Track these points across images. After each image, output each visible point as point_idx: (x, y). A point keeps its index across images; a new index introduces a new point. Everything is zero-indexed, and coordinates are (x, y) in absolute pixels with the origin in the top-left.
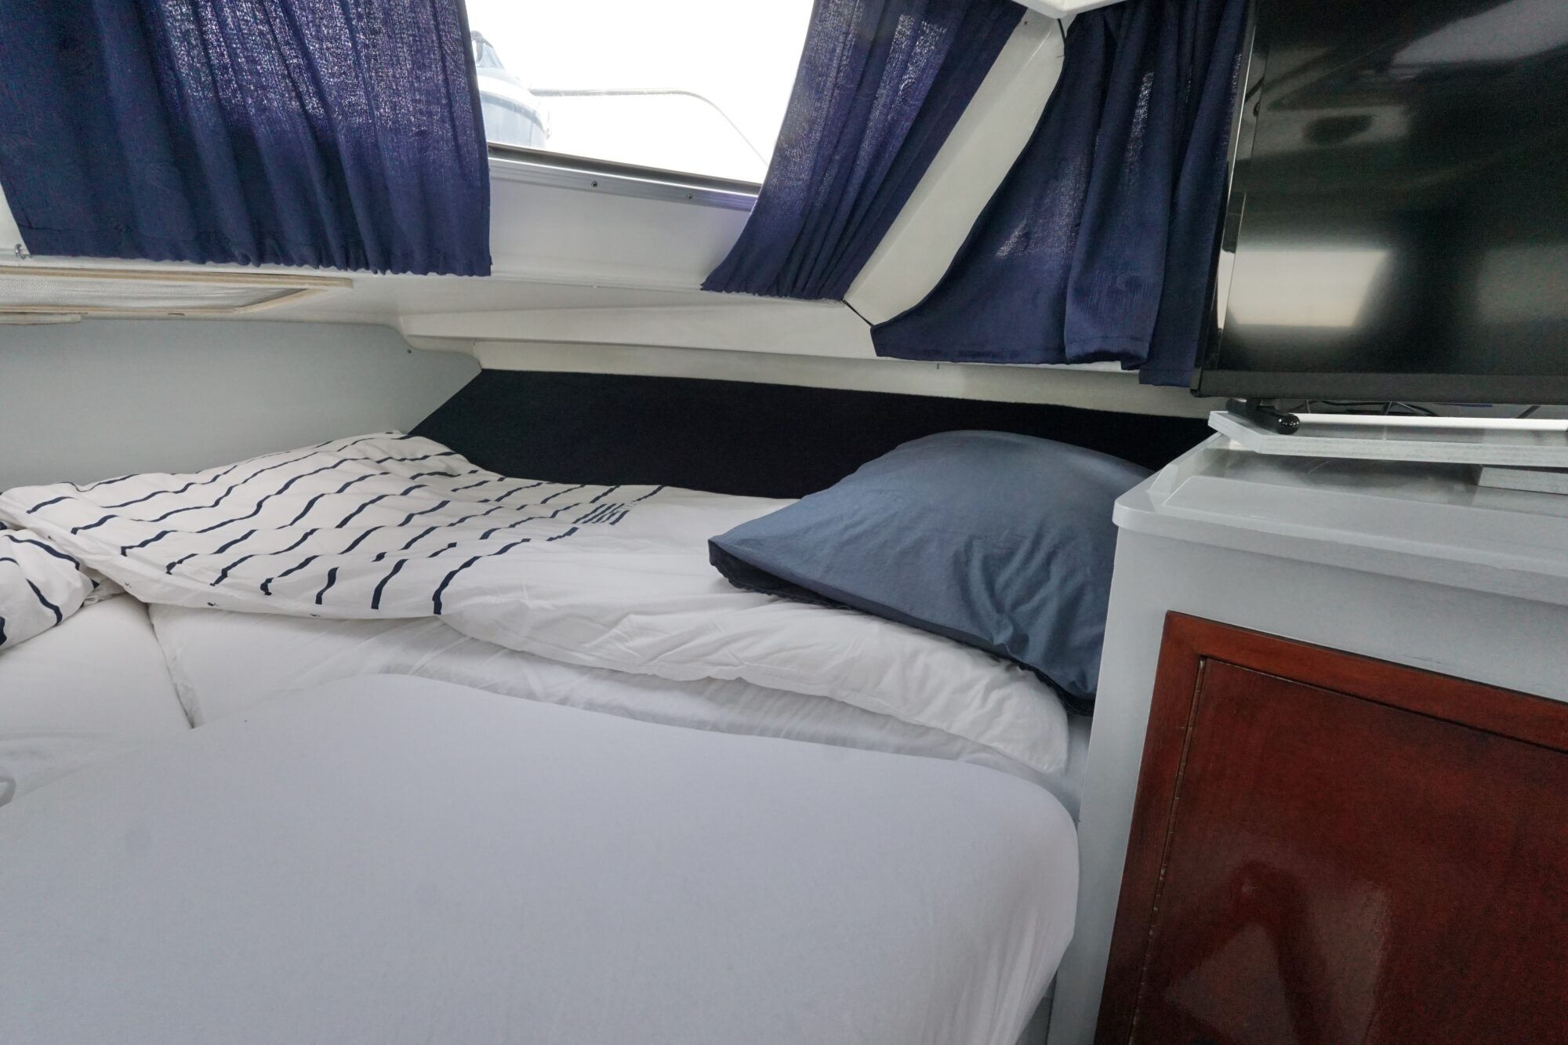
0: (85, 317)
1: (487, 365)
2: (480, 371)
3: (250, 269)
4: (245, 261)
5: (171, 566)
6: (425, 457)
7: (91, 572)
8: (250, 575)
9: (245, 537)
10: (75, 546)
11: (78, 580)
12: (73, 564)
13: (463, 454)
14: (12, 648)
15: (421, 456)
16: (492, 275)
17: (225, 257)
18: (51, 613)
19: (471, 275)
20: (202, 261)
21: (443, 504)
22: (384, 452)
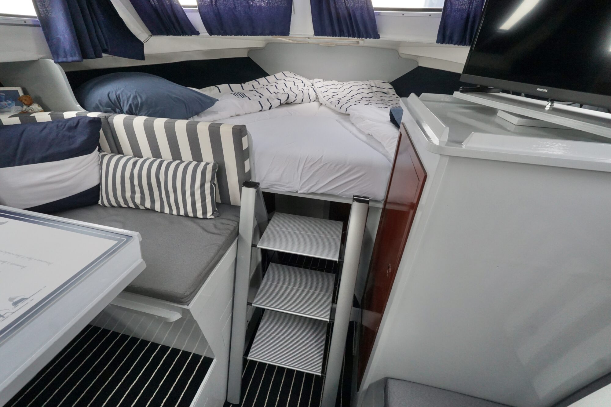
0: (336, 45)
1: (420, 65)
2: (417, 66)
3: (339, 38)
4: (338, 37)
5: (324, 96)
6: (385, 88)
7: (317, 96)
8: (331, 100)
9: (337, 95)
10: (317, 90)
11: (315, 96)
12: (315, 93)
13: (395, 90)
14: (303, 103)
15: (384, 88)
16: (380, 38)
17: (336, 36)
18: (309, 100)
19: (375, 39)
20: (333, 36)
21: (372, 97)
22: (375, 84)
